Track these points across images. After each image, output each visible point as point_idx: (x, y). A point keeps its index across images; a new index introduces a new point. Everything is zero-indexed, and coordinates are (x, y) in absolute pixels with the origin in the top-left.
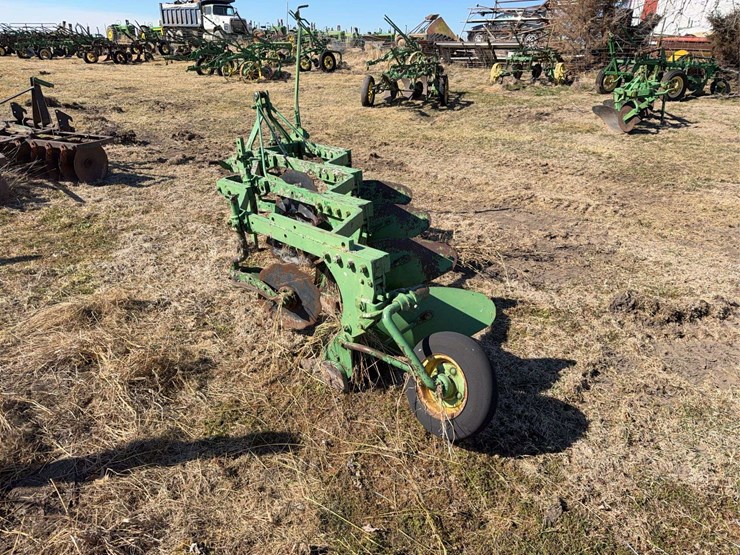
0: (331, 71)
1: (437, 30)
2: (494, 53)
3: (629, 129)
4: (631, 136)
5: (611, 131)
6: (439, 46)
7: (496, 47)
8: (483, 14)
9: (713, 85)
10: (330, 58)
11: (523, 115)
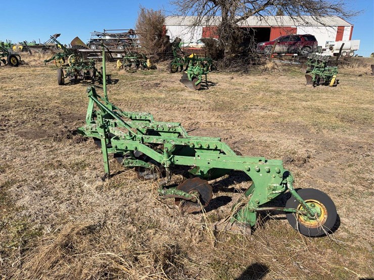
0: (17, 66)
1: (77, 43)
2: (111, 55)
3: (198, 88)
4: (200, 91)
5: (190, 90)
6: (80, 51)
7: (111, 52)
8: (98, 35)
9: (211, 67)
10: (14, 59)
11: (148, 85)
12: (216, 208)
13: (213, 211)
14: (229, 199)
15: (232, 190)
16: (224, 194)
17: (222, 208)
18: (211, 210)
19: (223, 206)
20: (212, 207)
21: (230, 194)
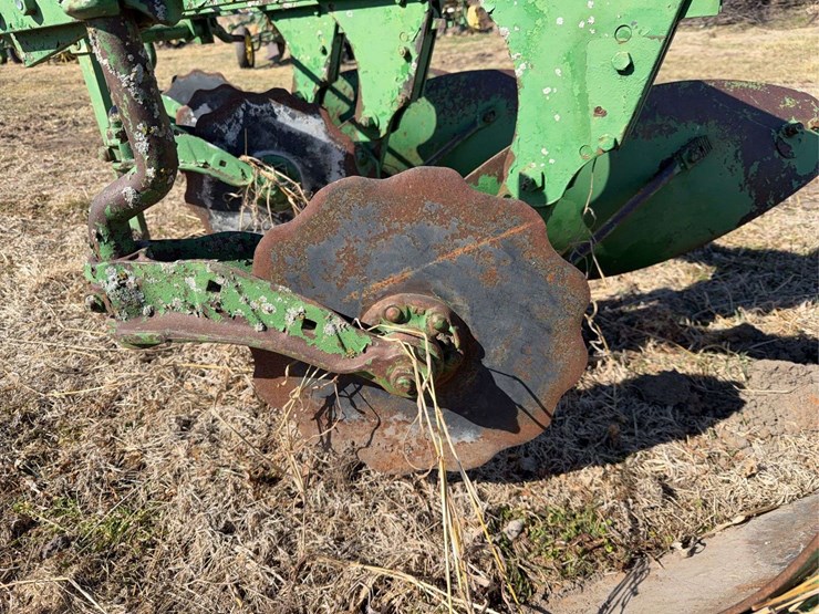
11: (459, 60)
12: (613, 451)
13: (589, 476)
14: (720, 400)
15: (750, 343)
16: (686, 362)
17: (664, 458)
18: (576, 465)
19: (674, 445)
20: (583, 443)
21: (724, 367)
